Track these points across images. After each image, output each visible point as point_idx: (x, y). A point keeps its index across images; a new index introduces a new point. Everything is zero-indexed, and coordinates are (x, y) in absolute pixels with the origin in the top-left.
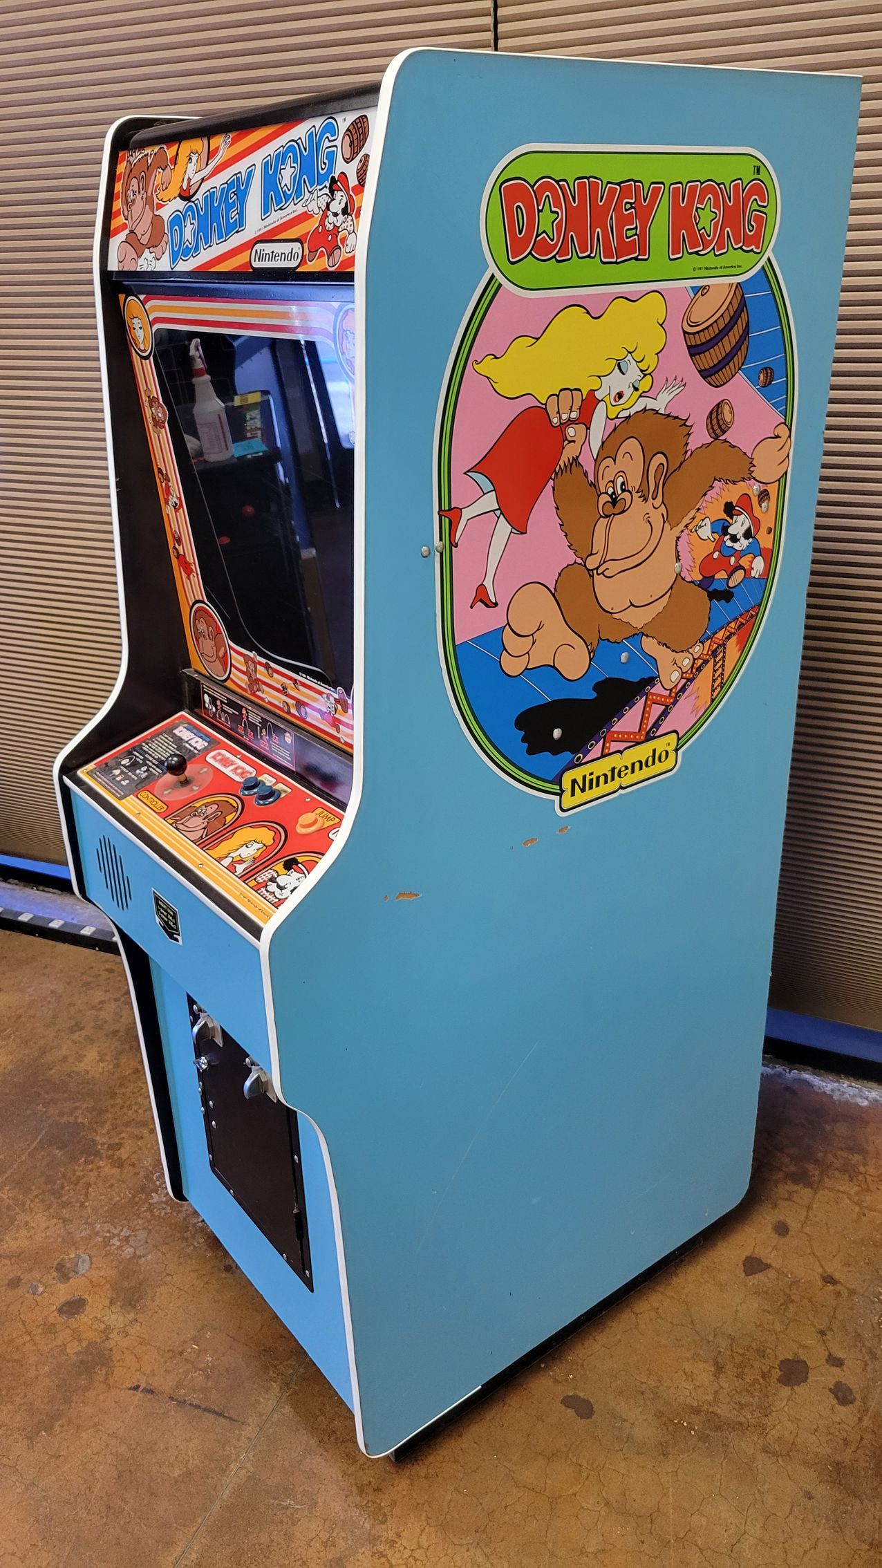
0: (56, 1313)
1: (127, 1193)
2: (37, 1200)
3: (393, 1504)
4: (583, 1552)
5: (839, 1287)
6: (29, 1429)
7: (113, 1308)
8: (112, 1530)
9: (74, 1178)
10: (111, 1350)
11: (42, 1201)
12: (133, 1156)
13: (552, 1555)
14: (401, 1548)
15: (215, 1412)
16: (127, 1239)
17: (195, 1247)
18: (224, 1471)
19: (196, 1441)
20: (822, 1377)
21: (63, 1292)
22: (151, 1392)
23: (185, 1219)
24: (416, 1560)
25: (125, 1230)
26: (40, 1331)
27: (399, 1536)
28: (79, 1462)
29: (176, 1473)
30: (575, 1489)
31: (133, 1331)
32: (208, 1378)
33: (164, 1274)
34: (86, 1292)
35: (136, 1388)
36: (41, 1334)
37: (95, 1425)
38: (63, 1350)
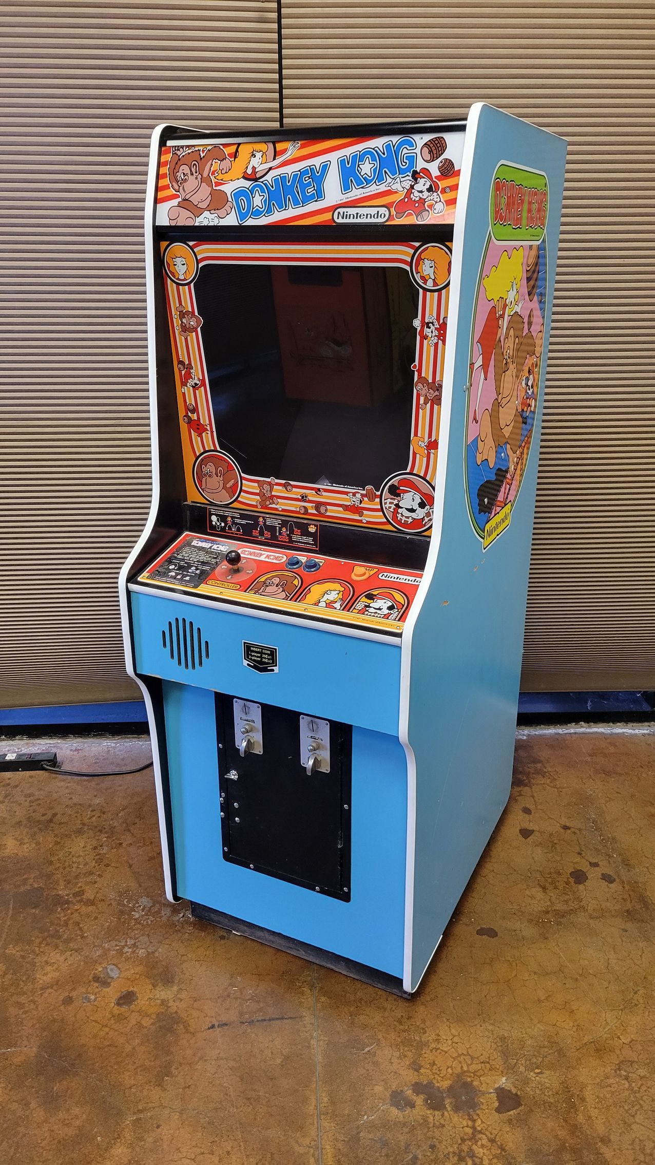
0: (116, 1006)
1: (112, 918)
2: (43, 945)
3: (424, 1021)
4: (539, 1001)
5: (573, 830)
6: (154, 1080)
7: (158, 988)
8: (260, 1110)
9: (62, 923)
10: (176, 1012)
11: (47, 944)
12: (98, 895)
13: (526, 1009)
14: (445, 1041)
15: (278, 1019)
16: (134, 945)
18: (309, 1047)
19: (278, 1039)
20: (593, 874)
21: (112, 993)
22: (225, 1025)
23: (168, 920)
24: (457, 1043)
25: (128, 940)
26: (113, 1022)
27: (439, 1035)
28: (207, 1083)
29: (279, 1061)
30: (514, 973)
31: (184, 995)
32: (258, 1002)
33: (180, 956)
34: (129, 987)
35: (213, 1027)
36: (115, 1023)
37: (201, 1058)
38: (140, 1026)
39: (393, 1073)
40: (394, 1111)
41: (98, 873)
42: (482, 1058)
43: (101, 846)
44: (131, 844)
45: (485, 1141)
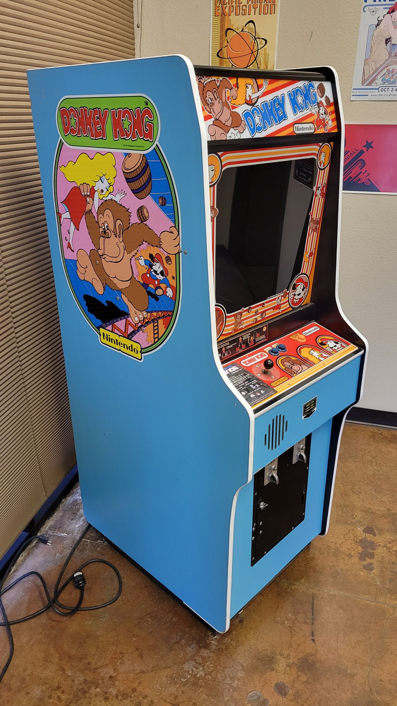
0: (287, 697)
1: (199, 692)
6: (349, 679)
7: (276, 668)
8: (372, 627)
10: (299, 659)
15: (313, 606)
16: (232, 679)
17: (231, 641)
18: (334, 596)
19: (327, 609)
21: (274, 699)
22: (313, 633)
23: (214, 652)
25: (226, 682)
26: (299, 700)
28: (354, 650)
29: (341, 611)
31: (285, 652)
32: (298, 613)
33: (251, 650)
34: (271, 686)
35: (313, 640)
36: (301, 698)
37: (336, 651)
38: (306, 682)
39: (353, 565)
40: (374, 571)
41: (141, 699)
42: (347, 531)
43: (106, 693)
44: (115, 669)
45: (390, 545)
